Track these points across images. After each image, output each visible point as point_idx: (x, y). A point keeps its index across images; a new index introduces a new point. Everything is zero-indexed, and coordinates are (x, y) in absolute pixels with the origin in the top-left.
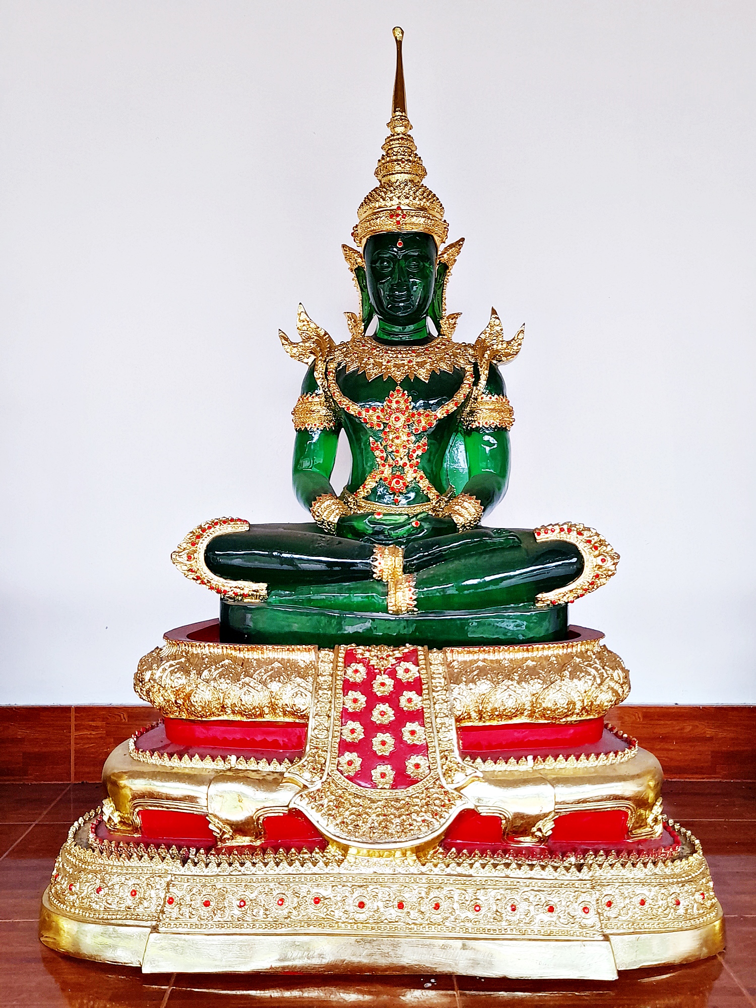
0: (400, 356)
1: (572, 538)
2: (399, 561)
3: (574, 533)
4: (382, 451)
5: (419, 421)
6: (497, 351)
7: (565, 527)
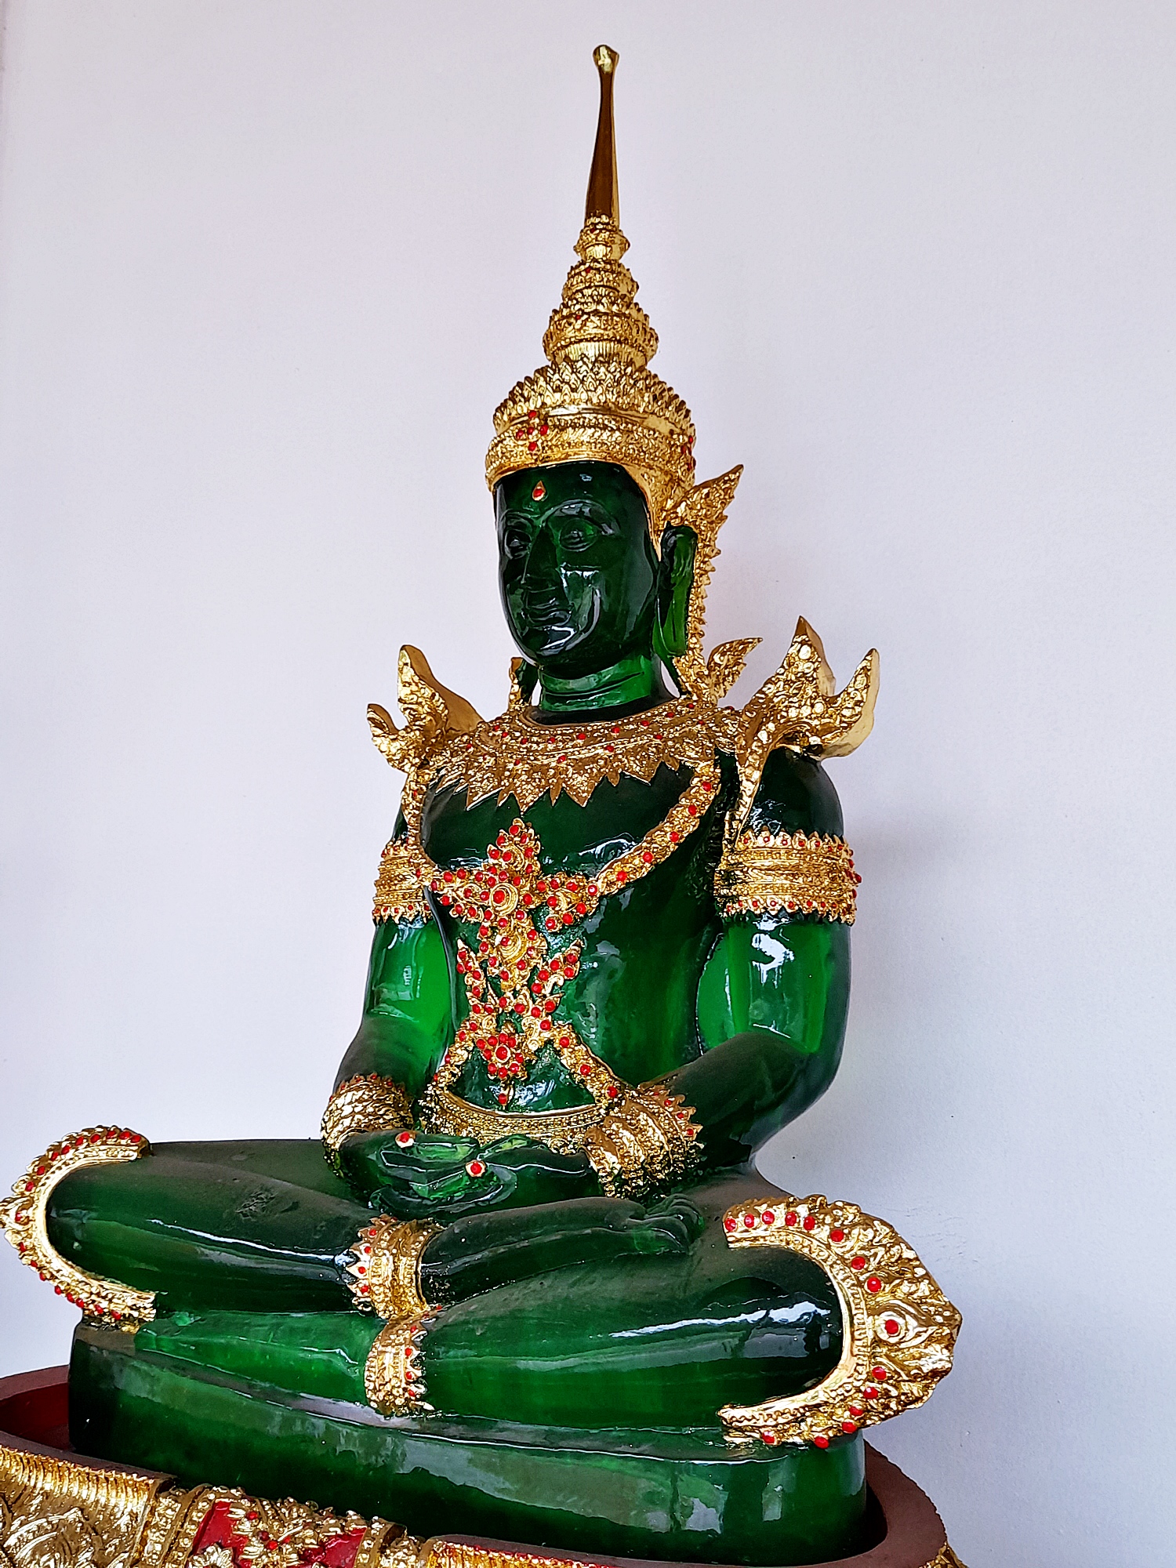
0: (551, 747)
1: (816, 1245)
2: (408, 1265)
3: (822, 1233)
4: (476, 976)
5: (553, 902)
6: (799, 721)
7: (803, 1211)
